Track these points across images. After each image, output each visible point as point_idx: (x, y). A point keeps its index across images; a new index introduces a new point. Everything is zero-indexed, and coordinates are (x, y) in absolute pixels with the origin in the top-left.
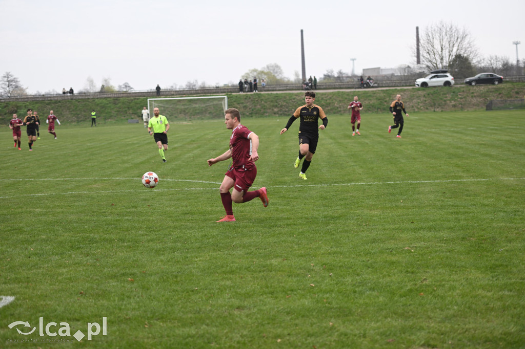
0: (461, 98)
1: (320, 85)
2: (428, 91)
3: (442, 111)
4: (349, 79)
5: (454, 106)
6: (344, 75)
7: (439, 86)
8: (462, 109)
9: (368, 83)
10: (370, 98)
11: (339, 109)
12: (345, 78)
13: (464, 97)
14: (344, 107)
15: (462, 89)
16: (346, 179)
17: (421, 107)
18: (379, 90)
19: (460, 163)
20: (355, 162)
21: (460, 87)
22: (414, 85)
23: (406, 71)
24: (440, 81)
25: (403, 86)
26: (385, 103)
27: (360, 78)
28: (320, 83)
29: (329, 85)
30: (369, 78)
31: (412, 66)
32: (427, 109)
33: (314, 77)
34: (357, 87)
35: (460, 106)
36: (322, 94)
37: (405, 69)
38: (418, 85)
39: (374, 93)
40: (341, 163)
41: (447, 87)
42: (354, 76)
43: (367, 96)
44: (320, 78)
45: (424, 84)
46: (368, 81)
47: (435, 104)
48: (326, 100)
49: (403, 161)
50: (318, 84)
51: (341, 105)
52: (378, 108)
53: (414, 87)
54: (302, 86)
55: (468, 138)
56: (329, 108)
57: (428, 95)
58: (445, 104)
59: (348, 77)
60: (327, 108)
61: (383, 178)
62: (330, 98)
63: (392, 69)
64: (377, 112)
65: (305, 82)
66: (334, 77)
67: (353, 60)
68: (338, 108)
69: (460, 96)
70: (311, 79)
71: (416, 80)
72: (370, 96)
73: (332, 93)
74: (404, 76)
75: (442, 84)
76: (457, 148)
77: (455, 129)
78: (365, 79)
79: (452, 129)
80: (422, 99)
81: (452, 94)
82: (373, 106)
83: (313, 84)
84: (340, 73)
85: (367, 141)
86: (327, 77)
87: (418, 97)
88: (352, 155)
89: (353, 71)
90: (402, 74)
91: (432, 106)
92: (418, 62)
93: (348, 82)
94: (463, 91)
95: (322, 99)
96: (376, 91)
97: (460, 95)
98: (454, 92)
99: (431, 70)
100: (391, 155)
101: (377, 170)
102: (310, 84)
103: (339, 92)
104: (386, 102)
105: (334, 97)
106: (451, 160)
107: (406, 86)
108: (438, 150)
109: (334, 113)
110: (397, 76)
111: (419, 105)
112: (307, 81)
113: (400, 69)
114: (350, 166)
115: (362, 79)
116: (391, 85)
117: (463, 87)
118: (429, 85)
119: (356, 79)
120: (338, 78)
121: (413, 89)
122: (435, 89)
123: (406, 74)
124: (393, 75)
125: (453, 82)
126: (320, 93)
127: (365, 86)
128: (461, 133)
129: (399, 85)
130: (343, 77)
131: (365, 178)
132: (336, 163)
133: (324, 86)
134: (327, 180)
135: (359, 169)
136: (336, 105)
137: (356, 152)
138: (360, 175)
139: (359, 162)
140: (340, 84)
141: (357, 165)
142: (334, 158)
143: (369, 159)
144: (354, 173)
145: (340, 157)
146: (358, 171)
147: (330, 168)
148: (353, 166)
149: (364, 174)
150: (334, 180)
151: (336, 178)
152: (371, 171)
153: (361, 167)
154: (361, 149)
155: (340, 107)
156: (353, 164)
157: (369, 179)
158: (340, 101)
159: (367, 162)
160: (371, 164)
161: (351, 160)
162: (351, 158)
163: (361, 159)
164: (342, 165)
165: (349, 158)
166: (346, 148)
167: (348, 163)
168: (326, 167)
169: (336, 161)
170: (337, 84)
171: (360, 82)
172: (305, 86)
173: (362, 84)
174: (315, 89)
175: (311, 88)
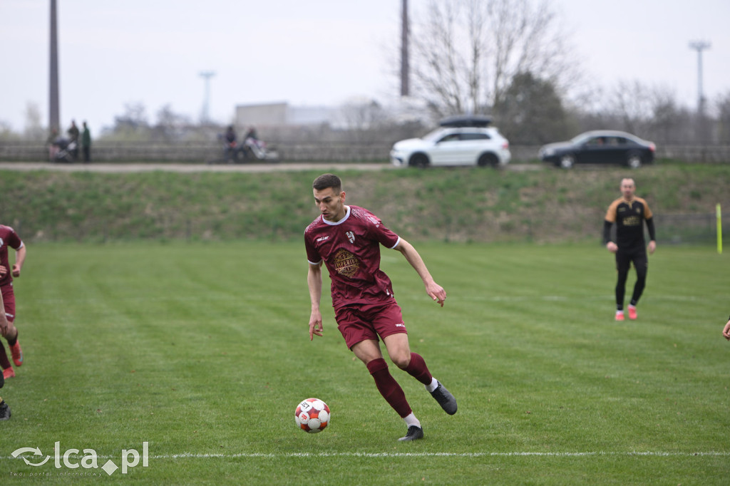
0: (528, 206)
1: (103, 151)
2: (428, 179)
3: (470, 242)
4: (191, 136)
5: (507, 228)
6: (177, 122)
7: (464, 167)
8: (530, 236)
9: (250, 148)
10: (254, 194)
11: (158, 225)
12: (179, 132)
13: (539, 203)
14: (172, 220)
15: (532, 179)
16: (167, 438)
17: (406, 226)
18: (282, 173)
19: (513, 401)
20: (198, 388)
21: (529, 172)
22: (388, 160)
23: (367, 116)
24: (467, 150)
25: (354, 161)
26: (299, 213)
27: (223, 133)
28: (100, 142)
29: (130, 151)
30: (252, 134)
31: (384, 102)
32: (425, 233)
33: (85, 124)
34: (214, 157)
35: (525, 228)
36: (109, 177)
37: (361, 111)
38: (400, 160)
39: (265, 178)
40: (153, 390)
41: (487, 171)
42: (207, 126)
43: (245, 188)
44: (105, 129)
45: (419, 160)
46: (250, 142)
47: (448, 221)
48: (120, 197)
49: (342, 390)
50: (94, 146)
51: (163, 210)
52: (277, 227)
53: (388, 166)
54: (47, 152)
55: (541, 326)
56: (127, 221)
57: (431, 190)
58: (481, 222)
59: (188, 128)
60: (120, 222)
61: (280, 442)
62: (132, 191)
63: (323, 109)
64: (273, 239)
65: (58, 139)
66: (147, 128)
67: (207, 76)
68: (153, 221)
69: (525, 199)
70: (73, 130)
71: (393, 143)
72: (253, 188)
73: (139, 174)
74: (360, 131)
75: (472, 159)
76: (508, 357)
77: (506, 298)
78: (241, 135)
79: (497, 298)
80: (412, 203)
81: (501, 190)
82: (261, 220)
83: (81, 146)
84: (166, 114)
85: (235, 325)
86: (126, 124)
87: (400, 197)
88: (190, 367)
89: (205, 108)
90: (354, 125)
91: (439, 226)
92: (405, 90)
93: (188, 143)
94: (536, 185)
95: (107, 191)
96: (272, 173)
97: (526, 195)
98: (507, 186)
99: (441, 116)
100: (310, 371)
101: (262, 416)
102: (72, 146)
103: (158, 174)
104: (301, 207)
105: (144, 187)
106: (486, 390)
107: (364, 161)
108: (451, 361)
109: (143, 236)
110: (340, 131)
111: (400, 220)
112: (65, 135)
113: (348, 109)
114: (182, 402)
115: (230, 134)
116: (317, 156)
117: (535, 173)
118: (435, 160)
119: (213, 136)
120: (160, 129)
121: (385, 171)
122: (452, 175)
123: (366, 125)
124: (325, 127)
125: (505, 155)
126: (99, 175)
127: (241, 155)
128: (523, 311)
129: (342, 157)
130: (173, 128)
131: (225, 439)
132: (137, 389)
133: (115, 154)
134: (108, 441)
135: (208, 411)
136: (148, 211)
137: (203, 357)
138: (211, 428)
139: (209, 390)
140: (165, 147)
141: (201, 399)
142: (133, 375)
143: (239, 380)
144: (191, 423)
145: (152, 373)
146: (203, 416)
147: (121, 405)
148: (191, 400)
149: (221, 426)
150: (128, 442)
151: (136, 435)
152: (243, 418)
153: (214, 404)
154: (217, 349)
155: (161, 219)
156: (189, 395)
157: (237, 441)
158: (162, 200)
159: (233, 390)
160: (244, 396)
161: (187, 382)
162: (185, 377)
163: (215, 380)
164: (157, 397)
165: (178, 377)
166: (173, 344)
167: (174, 392)
168: (107, 402)
169: (138, 385)
170: (155, 147)
171: (226, 146)
172: (56, 151)
173: (230, 150)
174: (87, 160)
175: (74, 157)
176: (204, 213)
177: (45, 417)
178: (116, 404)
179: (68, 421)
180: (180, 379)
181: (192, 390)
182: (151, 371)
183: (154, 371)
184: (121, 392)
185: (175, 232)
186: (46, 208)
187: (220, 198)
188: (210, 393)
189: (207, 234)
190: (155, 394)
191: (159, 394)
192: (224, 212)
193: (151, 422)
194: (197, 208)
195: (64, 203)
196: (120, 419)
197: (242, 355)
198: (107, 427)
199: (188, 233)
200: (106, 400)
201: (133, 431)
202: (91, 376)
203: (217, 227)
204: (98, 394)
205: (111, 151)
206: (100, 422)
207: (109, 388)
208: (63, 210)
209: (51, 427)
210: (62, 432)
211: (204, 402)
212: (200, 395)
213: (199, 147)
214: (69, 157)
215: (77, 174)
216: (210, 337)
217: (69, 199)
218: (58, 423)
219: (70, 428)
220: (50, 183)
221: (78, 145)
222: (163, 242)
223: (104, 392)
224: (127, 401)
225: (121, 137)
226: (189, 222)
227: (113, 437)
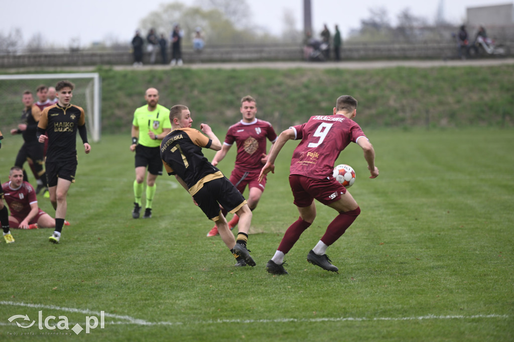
1: (350, 50)
4: (428, 35)
6: (415, 24)
9: (480, 45)
10: (484, 86)
11: (401, 115)
12: (417, 32)
14: (412, 110)
16: (413, 302)
18: (509, 66)
20: (438, 258)
27: (457, 32)
28: (349, 42)
29: (374, 50)
30: (482, 33)
34: (449, 54)
36: (357, 73)
39: (494, 71)
40: (400, 260)
42: (442, 26)
44: (353, 31)
46: (480, 40)
48: (367, 90)
50: (344, 46)
51: (405, 102)
52: (505, 114)
54: (302, 52)
56: (373, 111)
59: (426, 28)
62: (377, 85)
64: (502, 125)
65: (312, 41)
66: (389, 29)
68: (396, 111)
70: (326, 33)
72: (484, 80)
73: (383, 70)
78: (472, 34)
82: (491, 108)
83: (332, 47)
84: (406, 16)
85: (470, 201)
86: (371, 27)
88: (431, 239)
89: (440, 11)
93: (425, 42)
95: (356, 86)
96: (500, 67)
101: (496, 281)
102: (324, 47)
103: (400, 69)
105: (388, 81)
109: (387, 125)
112: (317, 37)
114: (425, 270)
115: (462, 32)
119: (447, 35)
120: (401, 30)
126: (348, 71)
127: (472, 52)
130: (412, 28)
131: (464, 302)
132: (386, 259)
133: (362, 53)
134: (362, 305)
135: (448, 277)
136: (392, 103)
137: (443, 230)
138: (452, 292)
139: (449, 259)
140: (406, 46)
141: (442, 267)
142: (381, 246)
143: (475, 250)
144: (434, 289)
145: (399, 245)
146: (445, 282)
147: (372, 274)
148: (433, 268)
149: (460, 291)
150: (379, 306)
151: (386, 299)
152: (479, 284)
153: (454, 271)
154: (455, 223)
155: (403, 109)
156: (432, 264)
157: (475, 304)
158: (403, 93)
159: (470, 259)
160: (480, 264)
161: (428, 253)
162: (428, 248)
163: (454, 251)
164: (403, 265)
165: (421, 248)
166: (416, 219)
167: (419, 262)
168: (360, 271)
169: (386, 255)
170: (397, 46)
171: (459, 44)
172: (310, 51)
173: (463, 47)
174: (338, 58)
175: (326, 56)
176: (441, 103)
177: (305, 285)
178: (367, 273)
179: (326, 289)
180: (424, 249)
181: (434, 259)
182: (398, 243)
183: (400, 243)
184: (372, 262)
185: (415, 120)
186: (302, 101)
187: (455, 89)
188: (450, 262)
189: (444, 122)
190: (402, 263)
191: (405, 263)
192: (458, 102)
193: (399, 288)
194: (435, 98)
195: (318, 97)
196: (372, 286)
197: (477, 228)
198: (360, 293)
199: (427, 120)
200: (359, 270)
201: (382, 297)
202: (345, 249)
203: (452, 116)
204: (352, 264)
205: (357, 50)
206: (354, 289)
207: (361, 258)
208: (316, 102)
209: (311, 294)
210: (321, 298)
211: (444, 270)
212: (440, 263)
213: (435, 45)
214: (322, 56)
215: (329, 72)
216: (448, 212)
217: (322, 93)
218: (317, 290)
219: (328, 294)
220: (305, 80)
221: (329, 46)
222: (406, 130)
223: (357, 262)
224: (377, 269)
225: (367, 38)
226: (427, 112)
227: (366, 302)
